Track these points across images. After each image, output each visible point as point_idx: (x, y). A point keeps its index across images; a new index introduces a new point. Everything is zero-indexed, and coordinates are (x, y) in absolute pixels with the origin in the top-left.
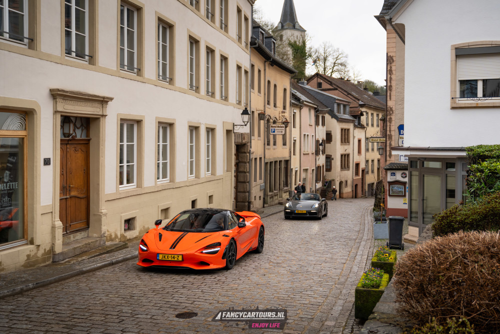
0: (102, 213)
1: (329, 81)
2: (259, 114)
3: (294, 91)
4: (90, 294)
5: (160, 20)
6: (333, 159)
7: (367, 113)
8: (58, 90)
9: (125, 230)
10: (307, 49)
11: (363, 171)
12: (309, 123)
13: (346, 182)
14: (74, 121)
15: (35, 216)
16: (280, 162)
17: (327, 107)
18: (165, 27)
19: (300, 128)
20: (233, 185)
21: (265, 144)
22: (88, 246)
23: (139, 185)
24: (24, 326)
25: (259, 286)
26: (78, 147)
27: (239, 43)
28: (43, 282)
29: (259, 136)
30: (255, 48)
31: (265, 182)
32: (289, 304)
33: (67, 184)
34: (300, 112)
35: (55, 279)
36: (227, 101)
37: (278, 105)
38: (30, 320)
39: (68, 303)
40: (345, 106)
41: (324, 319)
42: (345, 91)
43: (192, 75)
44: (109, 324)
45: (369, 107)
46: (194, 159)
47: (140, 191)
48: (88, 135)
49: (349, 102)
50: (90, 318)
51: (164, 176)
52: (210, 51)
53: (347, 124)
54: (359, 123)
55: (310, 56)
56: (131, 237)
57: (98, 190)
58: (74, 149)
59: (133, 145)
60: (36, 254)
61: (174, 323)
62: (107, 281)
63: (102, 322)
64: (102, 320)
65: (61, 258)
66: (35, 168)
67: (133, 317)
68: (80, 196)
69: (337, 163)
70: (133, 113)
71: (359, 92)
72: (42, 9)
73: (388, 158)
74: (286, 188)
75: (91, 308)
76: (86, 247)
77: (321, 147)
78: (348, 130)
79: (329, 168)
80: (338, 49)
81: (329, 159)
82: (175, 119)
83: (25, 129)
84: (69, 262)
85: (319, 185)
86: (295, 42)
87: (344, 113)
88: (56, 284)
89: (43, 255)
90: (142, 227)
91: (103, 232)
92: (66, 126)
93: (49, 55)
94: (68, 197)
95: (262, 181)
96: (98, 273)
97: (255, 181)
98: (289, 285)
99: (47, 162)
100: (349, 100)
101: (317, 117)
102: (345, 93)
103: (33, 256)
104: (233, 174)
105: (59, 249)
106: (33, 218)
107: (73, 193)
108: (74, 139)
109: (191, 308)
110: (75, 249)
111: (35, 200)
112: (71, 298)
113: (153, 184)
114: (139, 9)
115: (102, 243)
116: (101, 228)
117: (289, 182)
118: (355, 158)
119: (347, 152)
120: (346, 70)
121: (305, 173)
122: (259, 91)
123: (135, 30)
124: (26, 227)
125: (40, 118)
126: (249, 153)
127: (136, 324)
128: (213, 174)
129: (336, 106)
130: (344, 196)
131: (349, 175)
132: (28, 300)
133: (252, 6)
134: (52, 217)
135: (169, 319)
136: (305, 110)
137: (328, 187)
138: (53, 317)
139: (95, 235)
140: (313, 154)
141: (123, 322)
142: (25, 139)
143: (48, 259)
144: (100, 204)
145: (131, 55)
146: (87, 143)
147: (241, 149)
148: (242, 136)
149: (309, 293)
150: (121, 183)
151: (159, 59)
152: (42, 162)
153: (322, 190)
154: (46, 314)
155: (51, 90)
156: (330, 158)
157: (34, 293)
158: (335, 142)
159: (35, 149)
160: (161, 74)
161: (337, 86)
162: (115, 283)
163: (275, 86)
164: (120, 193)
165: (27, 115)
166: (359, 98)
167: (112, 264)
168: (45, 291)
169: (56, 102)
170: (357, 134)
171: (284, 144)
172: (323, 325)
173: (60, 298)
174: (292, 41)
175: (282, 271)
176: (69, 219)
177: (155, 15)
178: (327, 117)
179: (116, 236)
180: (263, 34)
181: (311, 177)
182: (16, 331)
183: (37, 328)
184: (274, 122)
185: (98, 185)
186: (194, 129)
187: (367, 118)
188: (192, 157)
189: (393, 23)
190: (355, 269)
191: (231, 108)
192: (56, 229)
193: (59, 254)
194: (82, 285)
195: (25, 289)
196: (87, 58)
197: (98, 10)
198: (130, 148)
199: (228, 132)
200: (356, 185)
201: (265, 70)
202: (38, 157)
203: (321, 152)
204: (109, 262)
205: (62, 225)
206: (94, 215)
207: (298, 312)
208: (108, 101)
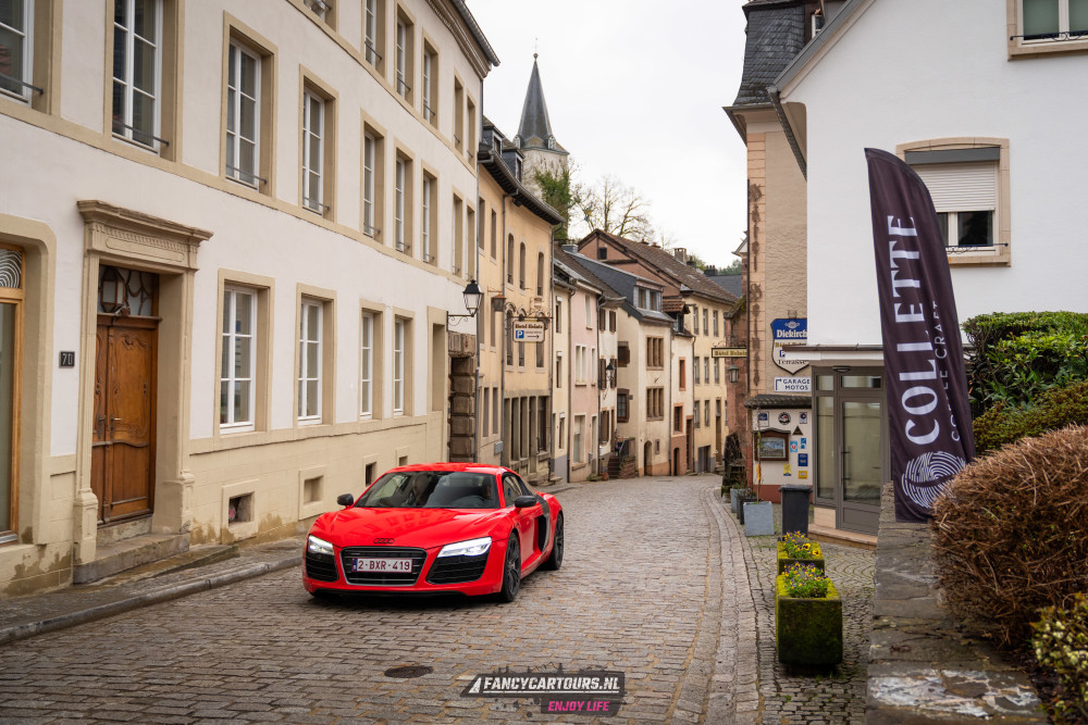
0: (183, 479)
1: (622, 246)
2: (493, 300)
3: (556, 262)
4: (174, 641)
5: (310, 86)
6: (631, 398)
7: (696, 309)
8: (97, 204)
9: (230, 521)
10: (572, 188)
11: (689, 422)
12: (585, 325)
13: (658, 443)
14: (125, 278)
15: (37, 479)
16: (532, 398)
17: (620, 295)
18: (319, 99)
19: (570, 333)
20: (446, 439)
21: (503, 361)
22: (153, 551)
23: (261, 426)
24: (34, 704)
25: (545, 617)
26: (133, 336)
27: (457, 151)
28: (59, 620)
29: (493, 344)
30: (486, 165)
31: (504, 439)
32: (624, 646)
33: (106, 414)
34: (569, 301)
35: (85, 614)
36: (436, 265)
37: (527, 285)
38: (45, 691)
39: (128, 657)
40: (653, 293)
41: (708, 670)
42: (653, 265)
43: (367, 205)
44: (235, 693)
45: (700, 296)
46: (370, 379)
47: (261, 438)
48: (154, 310)
49: (661, 286)
50: (189, 684)
51: (311, 411)
52: (404, 161)
53: (658, 328)
54: (681, 328)
55: (578, 201)
56: (243, 537)
57: (176, 431)
58: (123, 339)
59: (249, 339)
60: (36, 564)
61: (384, 686)
62: (207, 617)
63: (220, 691)
64: (218, 687)
65: (93, 575)
66: (39, 372)
67: (287, 678)
68: (133, 442)
69: (639, 405)
70: (251, 270)
71: (679, 268)
72: (64, 26)
73: (753, 386)
74: (542, 453)
75: (184, 664)
76: (148, 553)
77: (609, 372)
78: (661, 340)
79: (624, 417)
80: (632, 189)
81: (624, 397)
82: (333, 292)
83: (19, 286)
84: (111, 582)
85: (606, 449)
86: (549, 174)
87: (652, 308)
88: (89, 625)
89: (52, 567)
90: (265, 515)
91: (183, 522)
92: (109, 286)
93: (78, 129)
94: (109, 443)
95: (498, 436)
96: (182, 604)
97: (486, 435)
98: (608, 614)
99: (67, 360)
100: (661, 282)
101: (601, 314)
102: (652, 269)
103: (31, 569)
104: (446, 416)
105: (88, 554)
106: (32, 483)
107: (120, 436)
108: (124, 317)
109: (412, 659)
110: (123, 555)
111: (38, 443)
112: (132, 649)
113: (290, 425)
114: (266, 56)
115: (181, 545)
116: (180, 513)
117: (548, 441)
118: (675, 397)
119: (658, 385)
120: (648, 230)
121: (578, 424)
122: (493, 254)
123: (258, 99)
124: (14, 505)
125: (54, 262)
126: (476, 375)
127: (301, 691)
128: (408, 412)
129: (636, 293)
130: (654, 470)
131: (662, 429)
132: (29, 655)
133: (482, 81)
134: (75, 484)
135: (371, 679)
136: (579, 299)
137: (623, 453)
138: (100, 684)
139: (166, 529)
140: (593, 386)
141: (269, 689)
142: (18, 308)
143: (65, 575)
144: (180, 462)
145: (247, 149)
146: (151, 328)
147: (461, 366)
148: (462, 339)
149: (654, 625)
150: (223, 419)
151: (304, 164)
152: (56, 360)
153: (611, 460)
154: (79, 678)
155: (79, 204)
156: (625, 395)
157: (40, 641)
158: (636, 363)
159: (41, 330)
160: (307, 195)
161: (638, 256)
162: (225, 620)
163: (523, 246)
164: (222, 440)
165: (24, 253)
166: (680, 279)
167: (209, 587)
168: (65, 638)
169: (91, 230)
170: (677, 349)
171: (540, 364)
172: (710, 681)
173: (105, 649)
174: (543, 172)
175: (583, 591)
176: (109, 491)
177: (298, 72)
178: (620, 314)
179: (212, 533)
180: (498, 142)
181: (590, 431)
182: (15, 714)
183: (65, 706)
184: (521, 318)
185: (176, 418)
186: (371, 316)
187: (696, 318)
188: (365, 375)
189: (783, 102)
190: (730, 585)
191: (442, 280)
192: (84, 509)
193: (88, 565)
194: (152, 625)
195: (18, 633)
196: (157, 145)
197: (183, 47)
198: (243, 346)
199: (437, 329)
200: (677, 450)
201: (504, 212)
202: (47, 348)
203: (608, 383)
204: (203, 582)
205: (97, 501)
206: (165, 484)
207: (649, 659)
208: (201, 240)
